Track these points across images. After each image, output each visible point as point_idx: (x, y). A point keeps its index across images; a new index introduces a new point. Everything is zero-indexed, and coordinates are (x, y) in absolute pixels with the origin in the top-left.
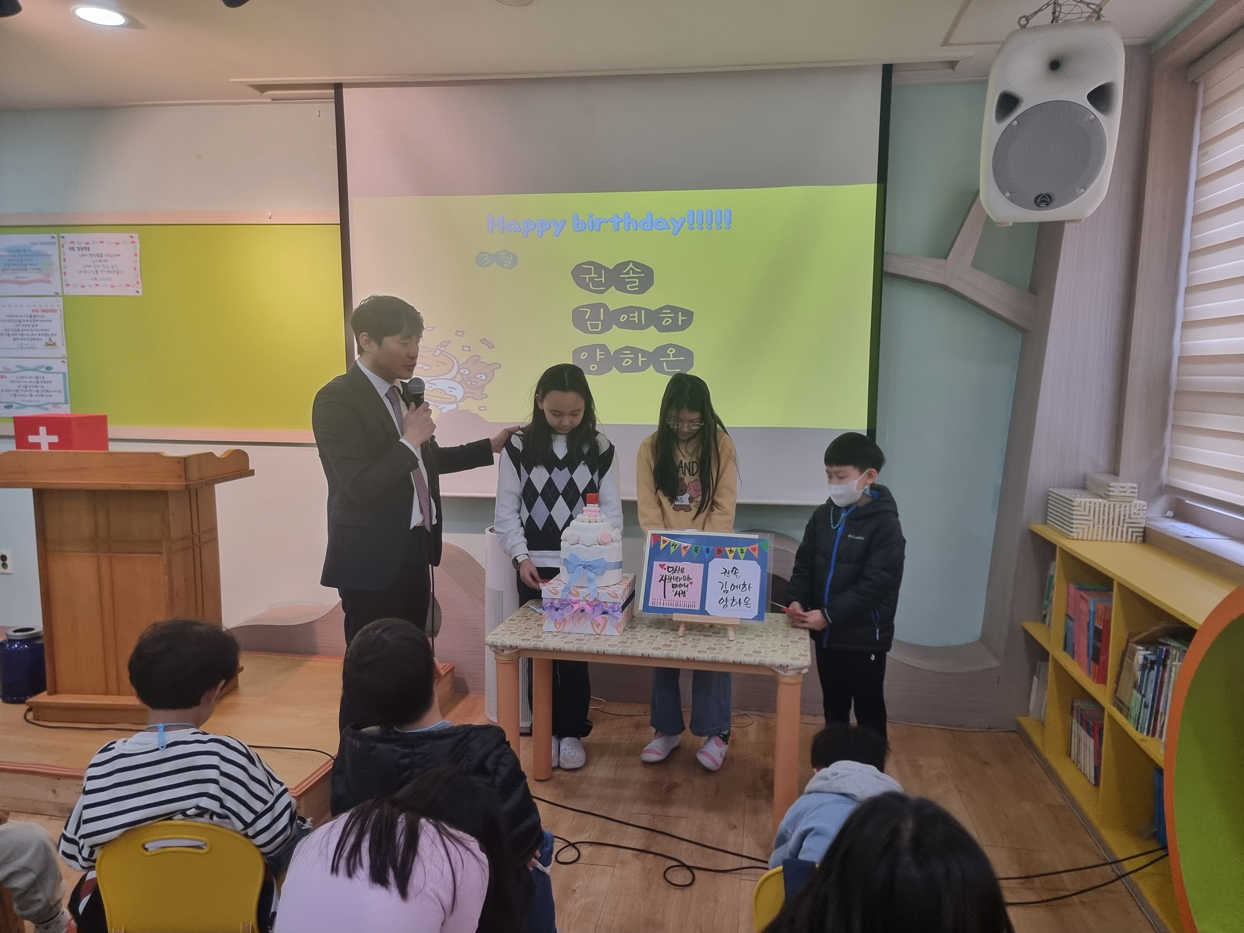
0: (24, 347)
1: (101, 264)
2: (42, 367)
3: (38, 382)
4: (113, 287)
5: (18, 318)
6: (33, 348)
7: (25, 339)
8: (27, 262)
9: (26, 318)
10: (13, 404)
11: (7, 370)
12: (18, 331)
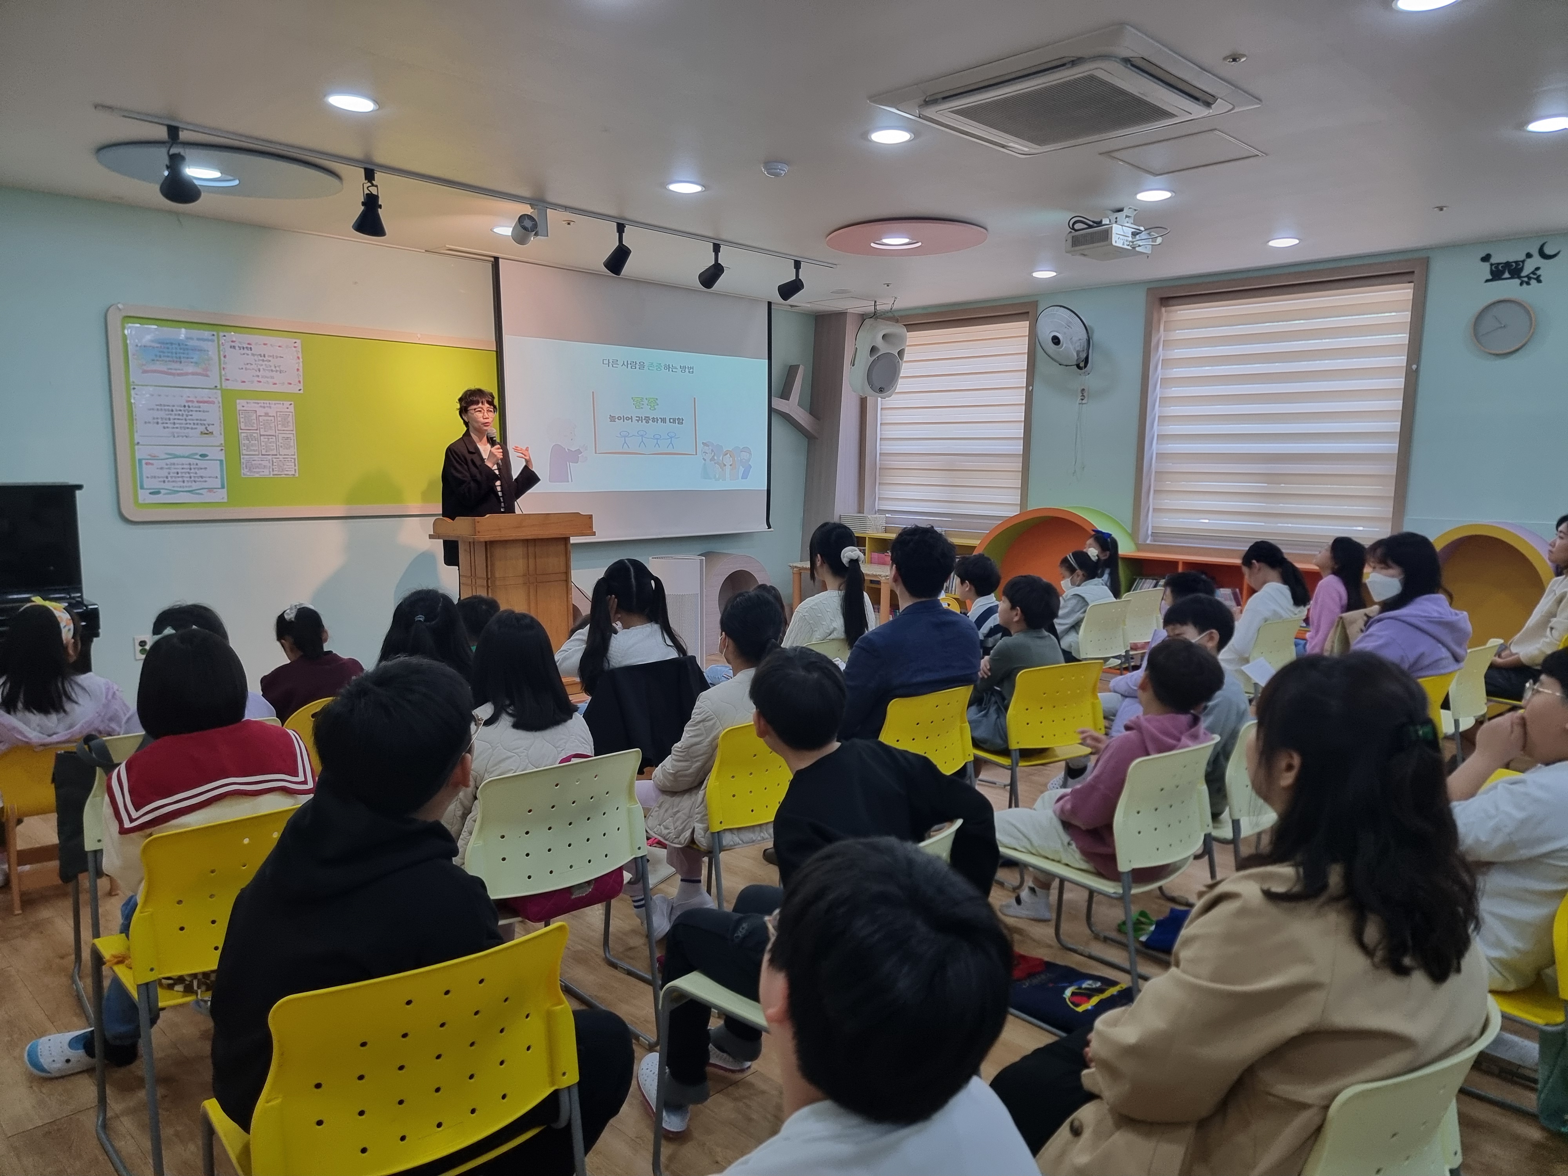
0: (176, 435)
1: (264, 363)
2: (196, 454)
3: (190, 469)
4: (275, 384)
5: (170, 408)
6: (186, 437)
7: (177, 428)
8: (182, 355)
9: (178, 408)
10: (161, 490)
11: (154, 457)
12: (169, 419)
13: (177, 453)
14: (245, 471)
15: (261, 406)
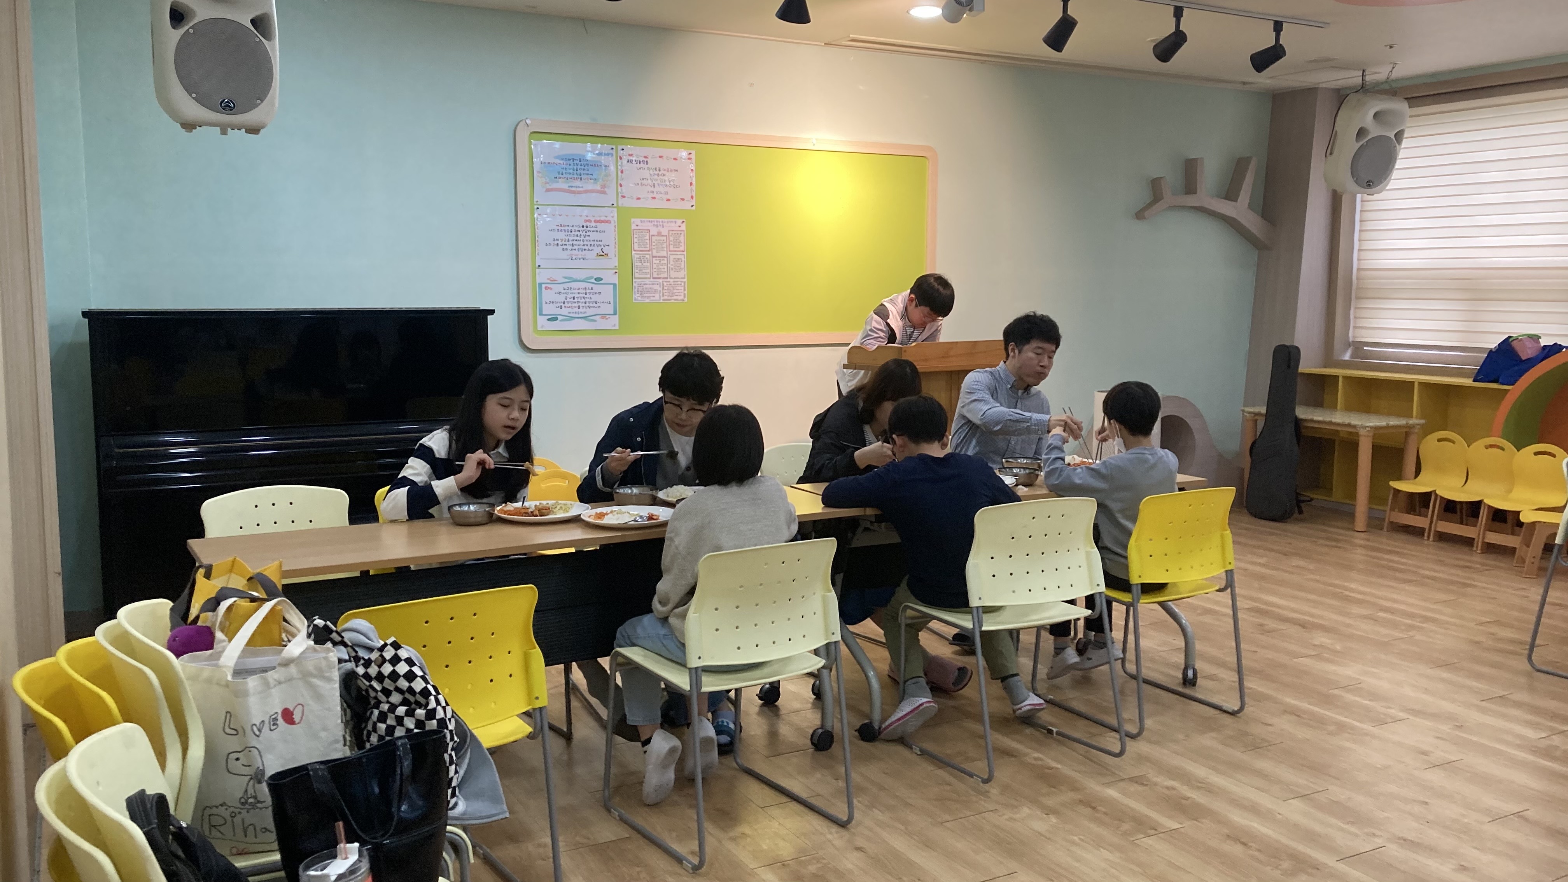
0: (574, 258)
1: (658, 178)
2: (592, 278)
3: (586, 294)
4: (668, 200)
5: (570, 229)
6: (584, 259)
7: (575, 249)
8: (582, 172)
9: (577, 229)
10: (560, 318)
11: (553, 282)
12: (569, 241)
13: (575, 277)
14: (636, 296)
15: (654, 225)
